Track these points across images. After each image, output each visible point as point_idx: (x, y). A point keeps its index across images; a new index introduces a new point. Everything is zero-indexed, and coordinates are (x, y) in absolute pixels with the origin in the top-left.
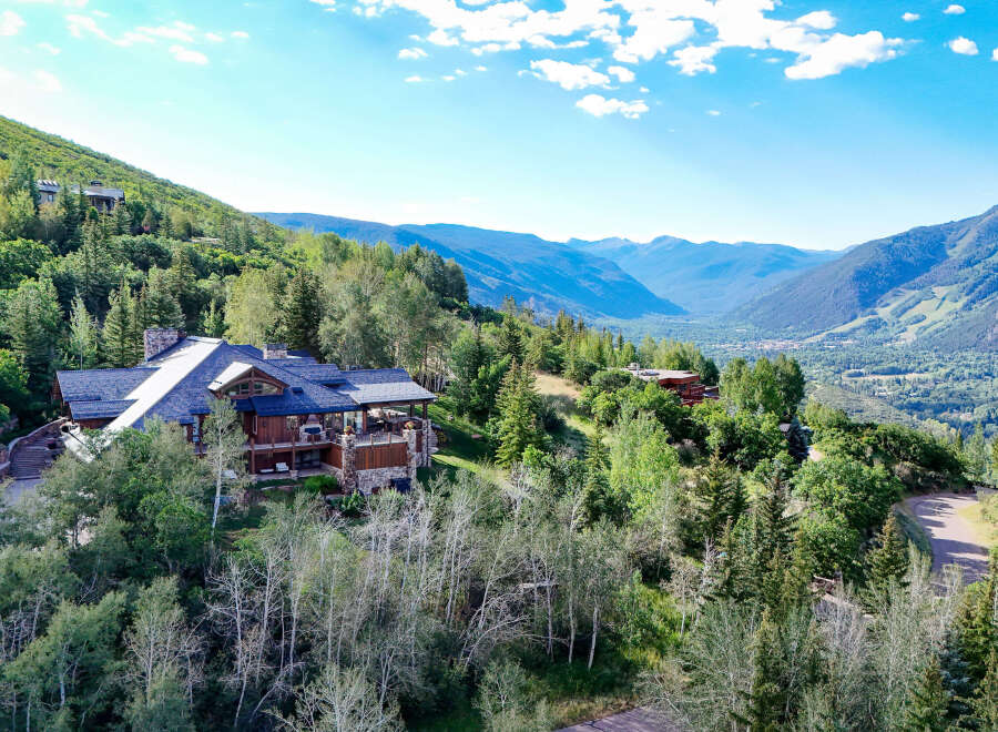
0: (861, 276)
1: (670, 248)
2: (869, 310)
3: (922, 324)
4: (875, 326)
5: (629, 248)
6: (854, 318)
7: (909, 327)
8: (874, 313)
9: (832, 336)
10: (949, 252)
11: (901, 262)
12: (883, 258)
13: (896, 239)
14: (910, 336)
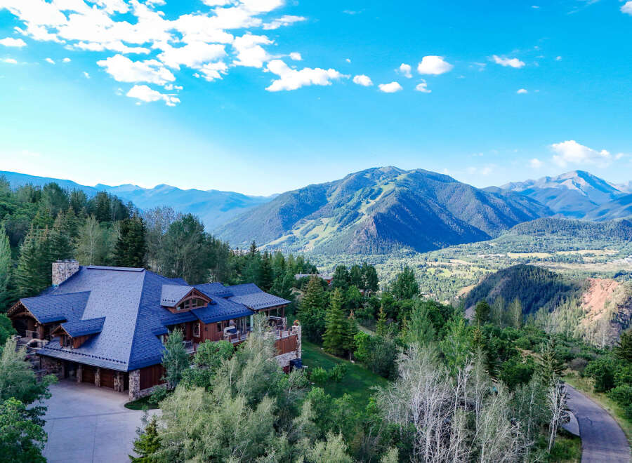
0: (284, 211)
1: (166, 192)
2: (288, 231)
3: (316, 239)
4: (292, 240)
5: (139, 192)
6: (281, 236)
7: (311, 241)
8: (291, 233)
9: (270, 247)
10: (328, 199)
11: (303, 204)
12: (294, 202)
13: (301, 191)
14: (311, 247)
